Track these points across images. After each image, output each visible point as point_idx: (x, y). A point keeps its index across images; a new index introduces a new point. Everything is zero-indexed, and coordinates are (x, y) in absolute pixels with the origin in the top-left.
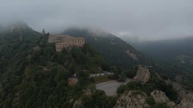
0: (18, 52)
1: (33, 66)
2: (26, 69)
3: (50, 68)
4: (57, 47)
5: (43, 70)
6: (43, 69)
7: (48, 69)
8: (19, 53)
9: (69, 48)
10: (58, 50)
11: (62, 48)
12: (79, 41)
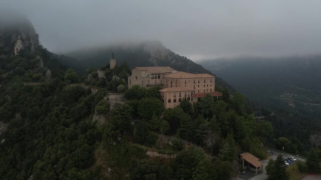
0: (58, 106)
1: (114, 144)
2: (97, 151)
3: (167, 152)
4: (168, 99)
5: (148, 157)
6: (146, 152)
7: (159, 153)
8: (61, 106)
9: (191, 99)
10: (170, 104)
11: (177, 100)
12: (204, 82)
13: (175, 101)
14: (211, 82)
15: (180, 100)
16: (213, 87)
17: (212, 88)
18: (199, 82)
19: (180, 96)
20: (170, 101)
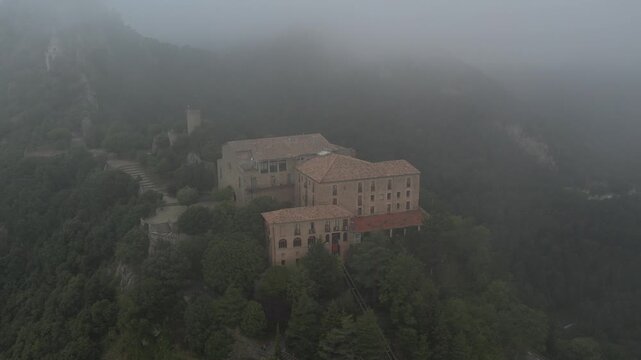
9: (342, 236)
10: (283, 250)
11: (305, 242)
12: (389, 188)
13: (297, 243)
14: (409, 185)
15: (311, 240)
16: (414, 199)
17: (410, 199)
18: (373, 188)
19: (312, 230)
20: (283, 244)
